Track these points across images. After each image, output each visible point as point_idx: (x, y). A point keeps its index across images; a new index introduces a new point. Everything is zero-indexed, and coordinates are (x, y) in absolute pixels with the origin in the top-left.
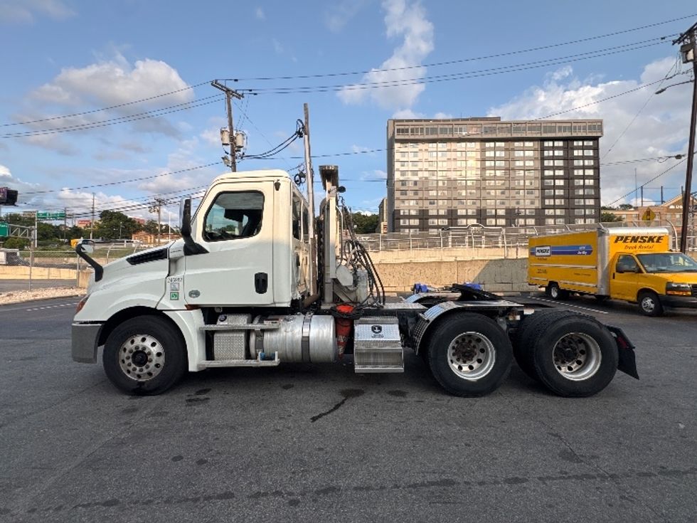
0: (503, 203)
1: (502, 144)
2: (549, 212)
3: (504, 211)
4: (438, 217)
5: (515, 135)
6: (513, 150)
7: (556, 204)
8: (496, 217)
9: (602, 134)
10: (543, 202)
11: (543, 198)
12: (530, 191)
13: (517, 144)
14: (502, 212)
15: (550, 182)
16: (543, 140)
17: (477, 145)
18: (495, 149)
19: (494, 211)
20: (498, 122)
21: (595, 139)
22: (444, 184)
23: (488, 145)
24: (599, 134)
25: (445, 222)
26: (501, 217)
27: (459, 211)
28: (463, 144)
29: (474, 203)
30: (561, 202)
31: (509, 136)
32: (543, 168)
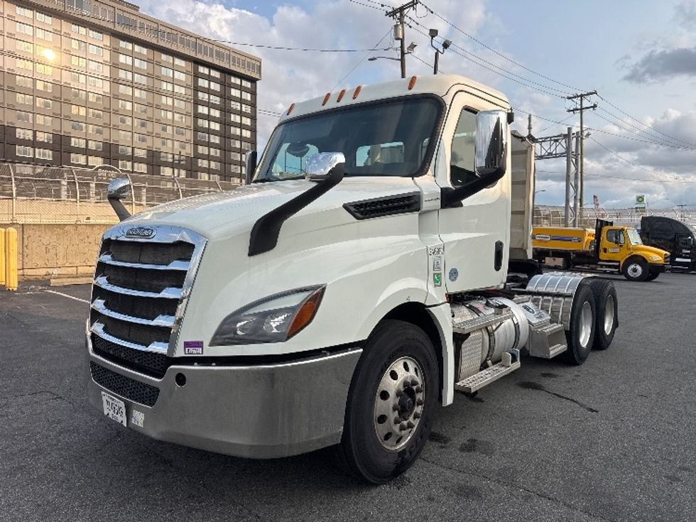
0: (144, 140)
1: (144, 51)
2: (203, 163)
3: (145, 152)
4: (34, 144)
5: (162, 44)
6: (159, 64)
7: (212, 154)
8: (133, 159)
9: (260, 77)
10: (196, 150)
11: (196, 144)
12: (179, 130)
13: (164, 57)
14: (141, 153)
15: (204, 124)
16: (198, 62)
17: (107, 40)
18: (132, 55)
19: (130, 150)
20: (135, 12)
21: (253, 81)
22: (45, 87)
23: (123, 44)
24: (257, 77)
25: (48, 155)
26: (140, 160)
27: (73, 139)
28: (83, 30)
29: (99, 132)
30: (216, 153)
31: (154, 41)
32: (197, 103)
